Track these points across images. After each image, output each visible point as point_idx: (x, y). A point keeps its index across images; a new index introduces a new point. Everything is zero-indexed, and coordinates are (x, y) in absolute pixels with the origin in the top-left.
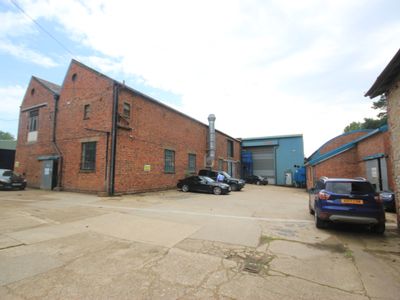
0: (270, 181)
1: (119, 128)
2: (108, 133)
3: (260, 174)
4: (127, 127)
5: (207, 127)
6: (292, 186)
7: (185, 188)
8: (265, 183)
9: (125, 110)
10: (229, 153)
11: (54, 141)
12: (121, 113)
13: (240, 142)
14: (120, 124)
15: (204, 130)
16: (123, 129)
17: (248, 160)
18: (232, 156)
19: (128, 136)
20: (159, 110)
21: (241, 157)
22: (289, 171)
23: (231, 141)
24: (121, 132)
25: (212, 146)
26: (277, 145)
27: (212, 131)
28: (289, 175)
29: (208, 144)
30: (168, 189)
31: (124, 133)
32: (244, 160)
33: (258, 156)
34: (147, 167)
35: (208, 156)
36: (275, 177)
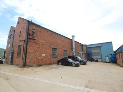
0: (99, 60)
1: (29, 38)
2: (24, 41)
3: (95, 58)
4: (33, 38)
5: (72, 40)
6: (109, 62)
7: (60, 63)
8: (97, 61)
9: (33, 32)
10: (82, 50)
11: (12, 46)
12: (31, 33)
13: (86, 46)
14: (30, 37)
15: (70, 41)
16: (32, 39)
17: (90, 52)
18: (83, 51)
19: (34, 42)
20: (49, 32)
21: (87, 52)
22: (108, 56)
23: (82, 45)
24: (30, 40)
25: (74, 47)
26: (101, 46)
27: (73, 41)
28: (107, 58)
29: (72, 46)
30: (54, 64)
31: (32, 41)
32: (88, 52)
33: (93, 51)
34: (44, 55)
35: (72, 51)
36: (101, 59)
